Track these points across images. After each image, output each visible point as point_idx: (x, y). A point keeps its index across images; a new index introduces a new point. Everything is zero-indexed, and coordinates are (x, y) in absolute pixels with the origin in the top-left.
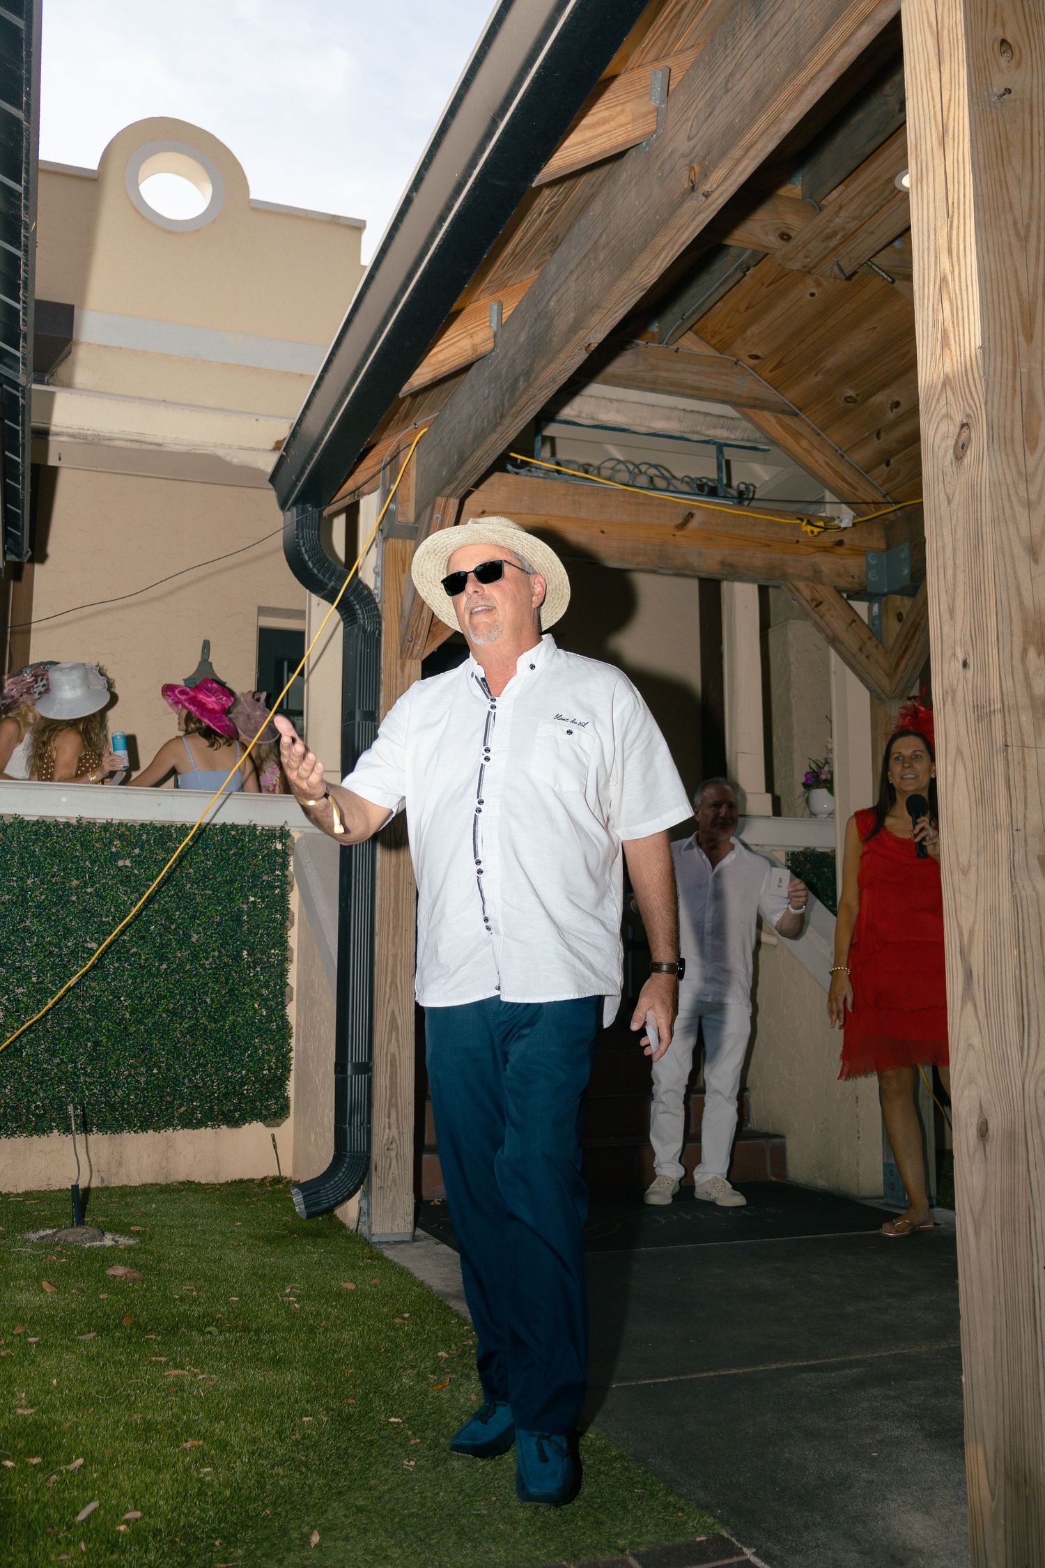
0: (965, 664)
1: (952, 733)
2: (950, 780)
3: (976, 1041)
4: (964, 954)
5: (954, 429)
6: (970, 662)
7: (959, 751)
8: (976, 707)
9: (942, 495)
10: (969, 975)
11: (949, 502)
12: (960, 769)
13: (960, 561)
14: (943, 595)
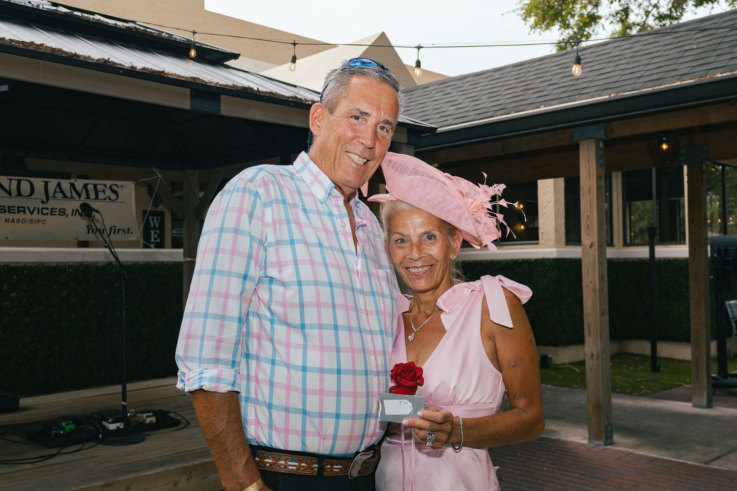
0: (591, 282)
1: (587, 292)
2: (586, 299)
3: (591, 341)
4: (589, 328)
5: (590, 243)
7: (589, 296)
8: (593, 289)
9: (586, 253)
11: (588, 254)
12: (589, 299)
13: (590, 265)
14: (586, 269)
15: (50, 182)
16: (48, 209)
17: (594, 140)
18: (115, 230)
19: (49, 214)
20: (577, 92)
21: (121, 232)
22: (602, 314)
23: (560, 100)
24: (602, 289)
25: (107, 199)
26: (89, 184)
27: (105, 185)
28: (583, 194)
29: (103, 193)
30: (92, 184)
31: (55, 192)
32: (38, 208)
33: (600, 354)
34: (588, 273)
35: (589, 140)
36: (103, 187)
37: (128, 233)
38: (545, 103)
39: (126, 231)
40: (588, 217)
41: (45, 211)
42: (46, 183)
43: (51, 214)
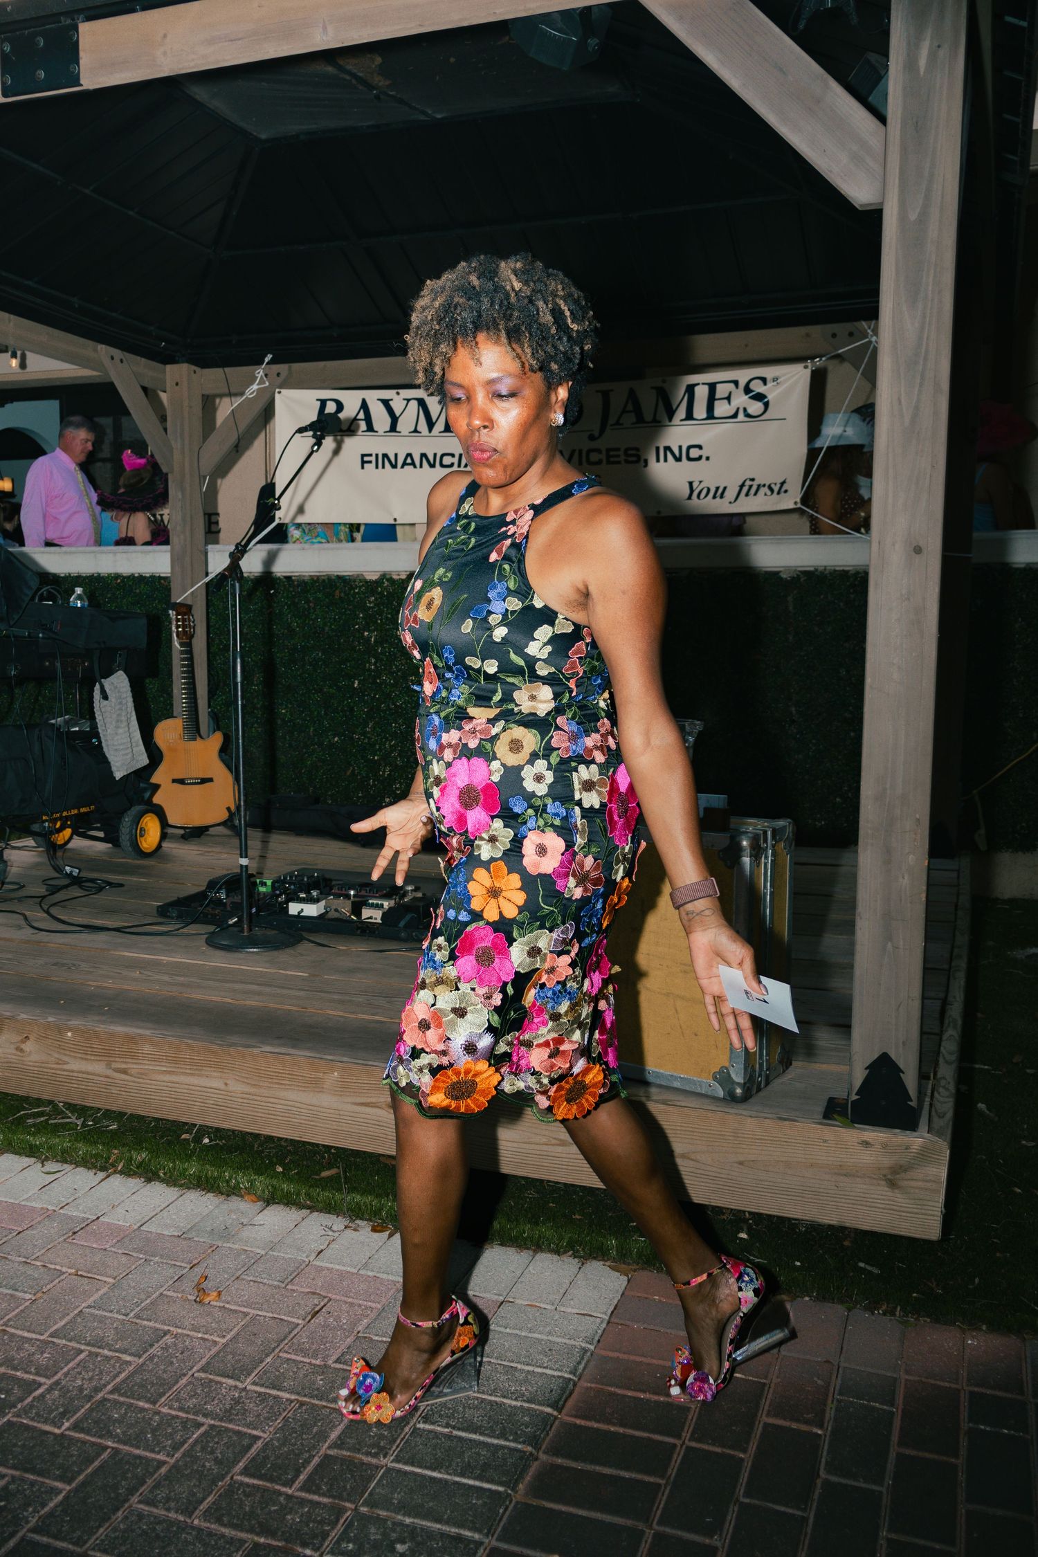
15: (612, 390)
16: (599, 451)
18: (751, 487)
19: (604, 462)
21: (763, 491)
25: (741, 416)
26: (698, 384)
27: (736, 383)
29: (726, 401)
30: (703, 384)
31: (624, 411)
32: (580, 452)
36: (732, 386)
37: (779, 493)
39: (776, 489)
41: (594, 457)
42: (606, 395)
43: (609, 462)
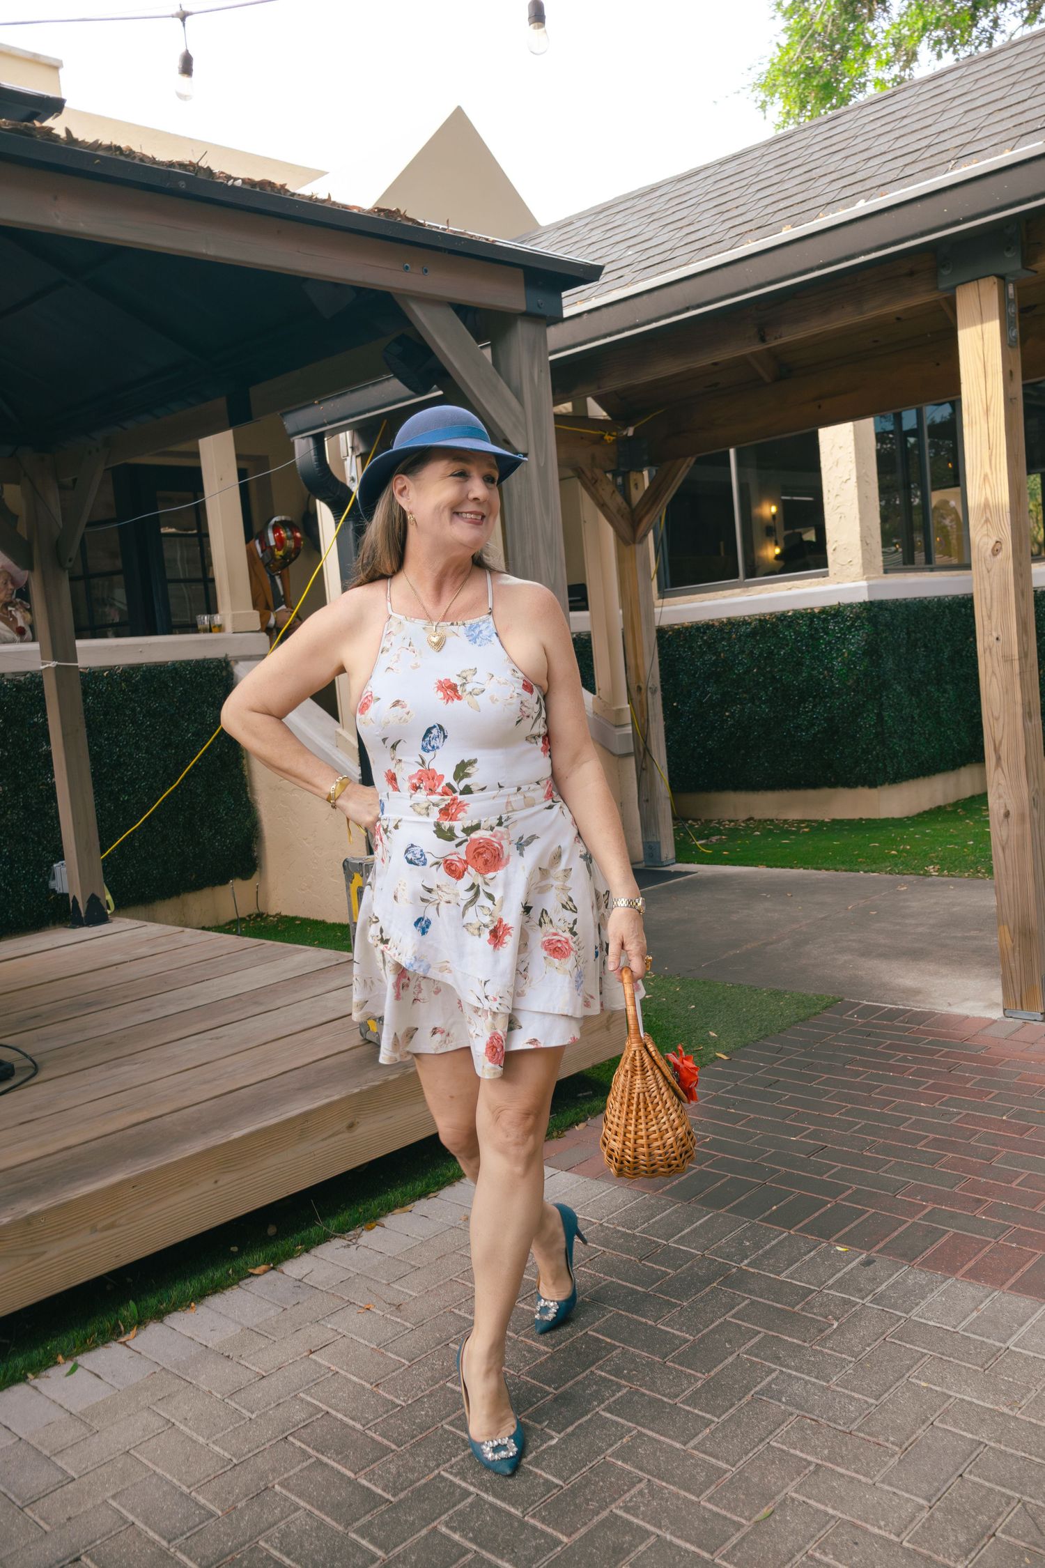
0: (997, 639)
1: (989, 665)
2: (988, 682)
3: (1002, 782)
5: (992, 543)
6: (1001, 638)
7: (994, 673)
8: (1003, 656)
9: (984, 568)
10: (999, 759)
11: (989, 572)
12: (994, 680)
13: (995, 596)
14: (984, 609)
17: (995, 279)
20: (945, 157)
22: (1028, 715)
23: (906, 181)
24: (1026, 655)
28: (971, 423)
33: (1027, 813)
34: (990, 617)
35: (981, 281)
38: (866, 193)
40: (986, 476)
